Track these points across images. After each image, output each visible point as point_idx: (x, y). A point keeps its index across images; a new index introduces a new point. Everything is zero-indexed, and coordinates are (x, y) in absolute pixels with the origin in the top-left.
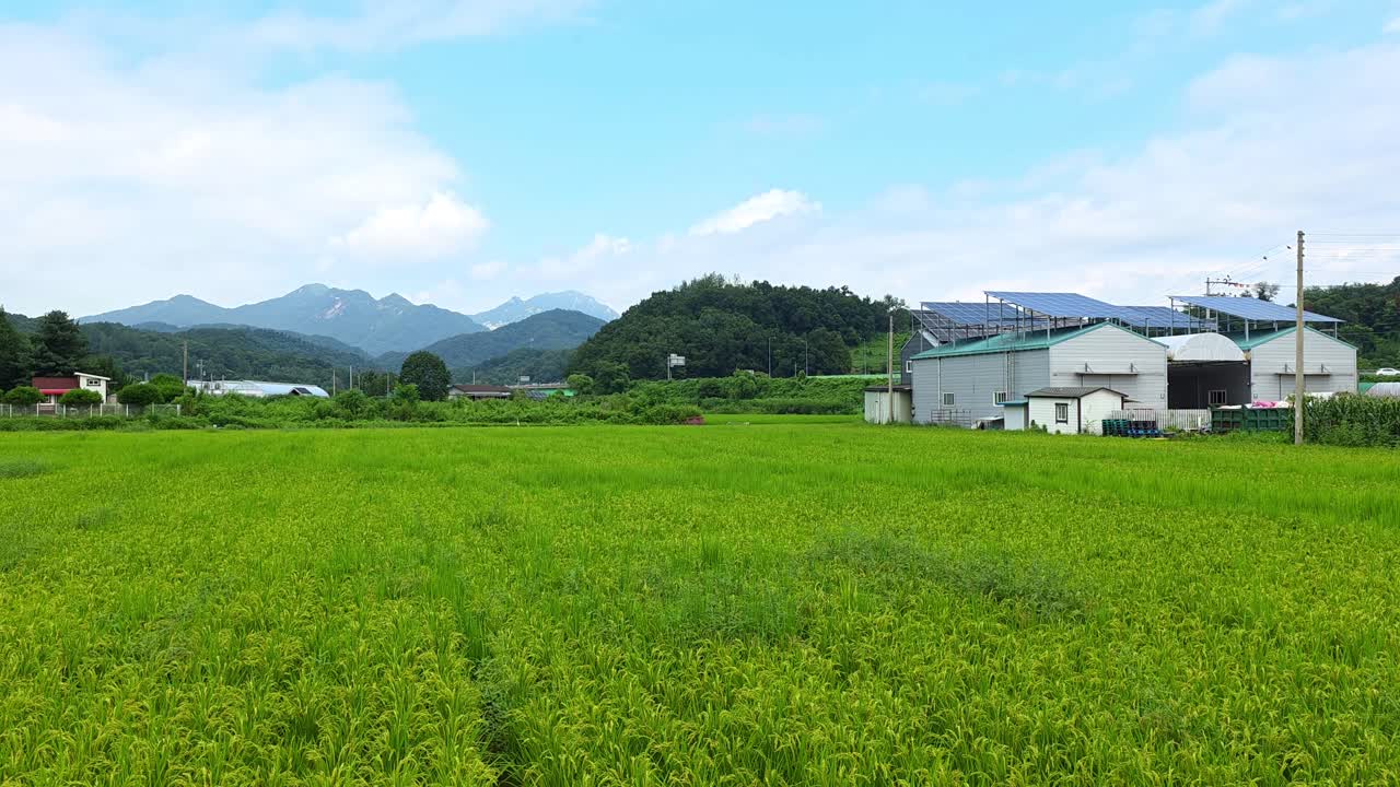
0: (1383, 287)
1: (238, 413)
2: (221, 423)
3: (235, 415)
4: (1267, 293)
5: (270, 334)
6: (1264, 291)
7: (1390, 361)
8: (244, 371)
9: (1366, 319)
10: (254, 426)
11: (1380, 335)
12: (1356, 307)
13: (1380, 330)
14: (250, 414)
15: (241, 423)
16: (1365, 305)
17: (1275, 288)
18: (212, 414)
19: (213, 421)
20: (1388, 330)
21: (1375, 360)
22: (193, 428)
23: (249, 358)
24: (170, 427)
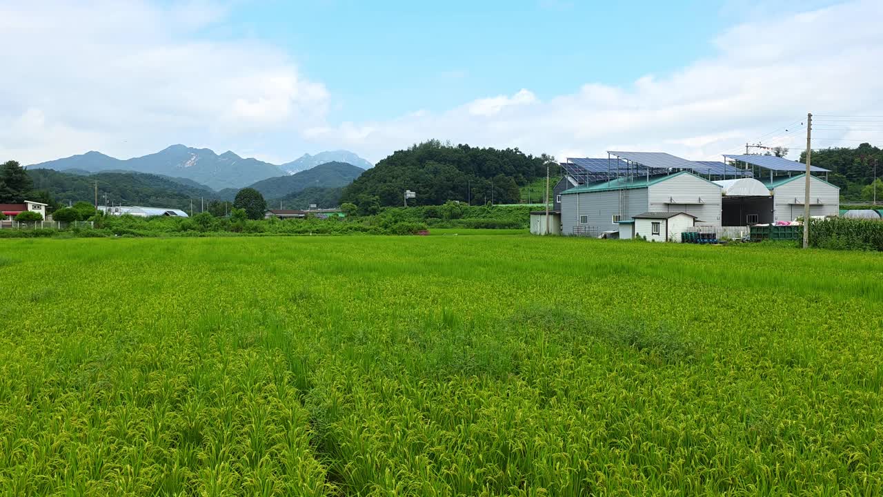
0: (853, 150)
1: (131, 227)
2: (120, 233)
3: (129, 228)
4: (781, 154)
5: (150, 177)
6: (779, 152)
7: (857, 196)
8: (133, 200)
9: (842, 171)
10: (141, 235)
11: (850, 180)
12: (836, 163)
13: (850, 178)
14: (139, 228)
15: (133, 233)
16: (841, 161)
17: (786, 150)
18: (115, 228)
19: (115, 232)
20: (855, 177)
21: (846, 196)
22: (102, 236)
23: (137, 192)
24: (88, 235)
